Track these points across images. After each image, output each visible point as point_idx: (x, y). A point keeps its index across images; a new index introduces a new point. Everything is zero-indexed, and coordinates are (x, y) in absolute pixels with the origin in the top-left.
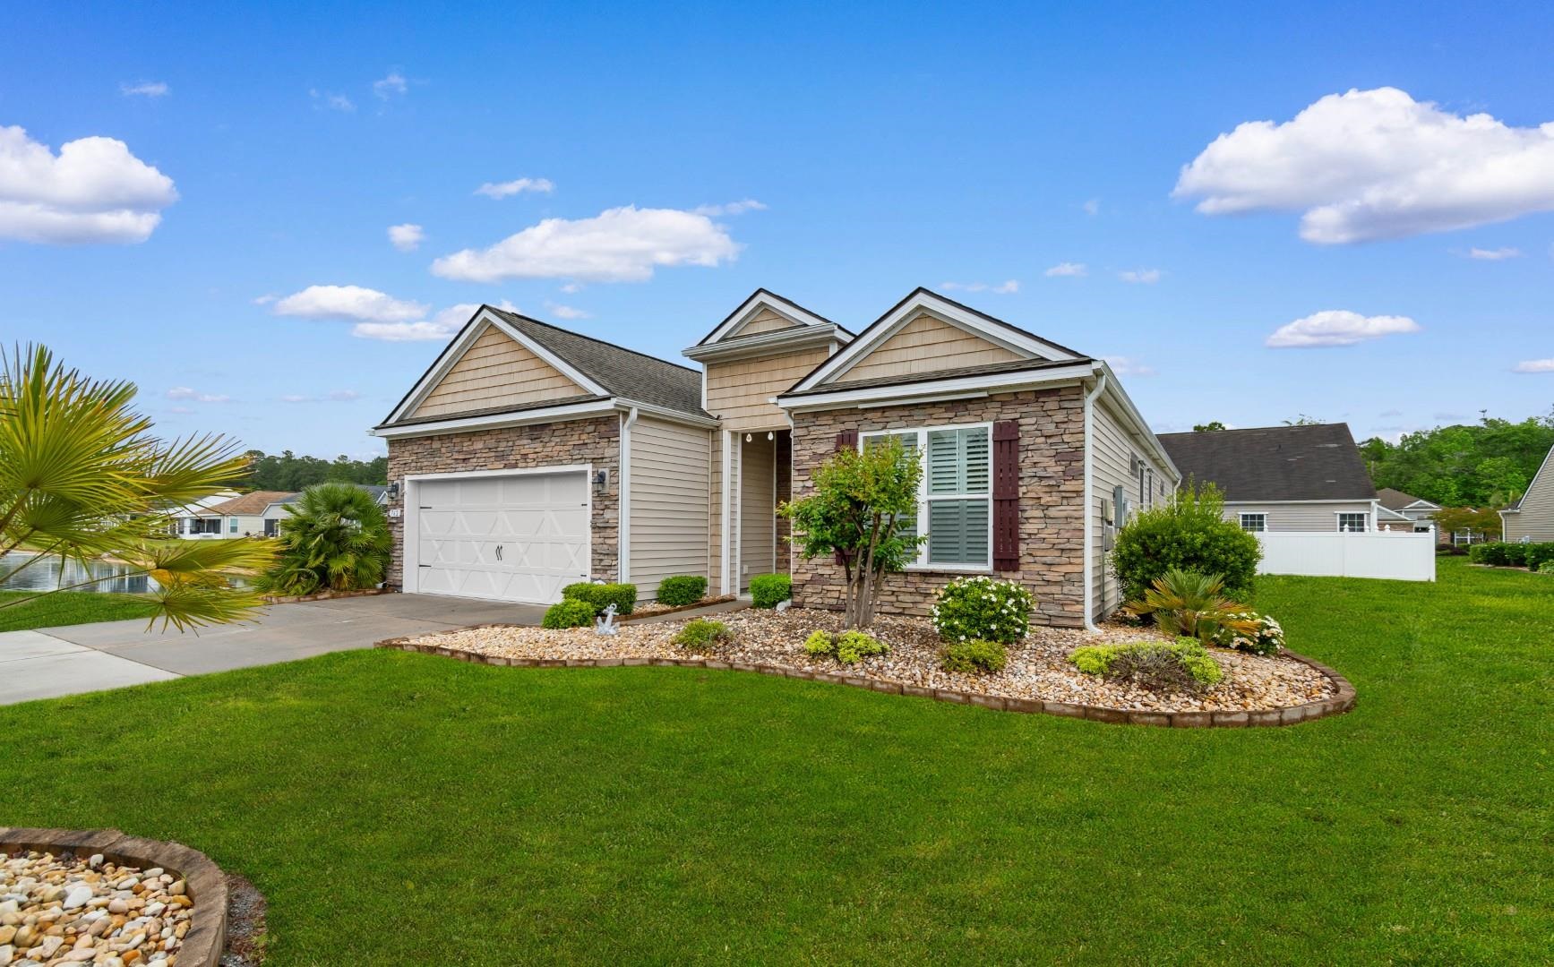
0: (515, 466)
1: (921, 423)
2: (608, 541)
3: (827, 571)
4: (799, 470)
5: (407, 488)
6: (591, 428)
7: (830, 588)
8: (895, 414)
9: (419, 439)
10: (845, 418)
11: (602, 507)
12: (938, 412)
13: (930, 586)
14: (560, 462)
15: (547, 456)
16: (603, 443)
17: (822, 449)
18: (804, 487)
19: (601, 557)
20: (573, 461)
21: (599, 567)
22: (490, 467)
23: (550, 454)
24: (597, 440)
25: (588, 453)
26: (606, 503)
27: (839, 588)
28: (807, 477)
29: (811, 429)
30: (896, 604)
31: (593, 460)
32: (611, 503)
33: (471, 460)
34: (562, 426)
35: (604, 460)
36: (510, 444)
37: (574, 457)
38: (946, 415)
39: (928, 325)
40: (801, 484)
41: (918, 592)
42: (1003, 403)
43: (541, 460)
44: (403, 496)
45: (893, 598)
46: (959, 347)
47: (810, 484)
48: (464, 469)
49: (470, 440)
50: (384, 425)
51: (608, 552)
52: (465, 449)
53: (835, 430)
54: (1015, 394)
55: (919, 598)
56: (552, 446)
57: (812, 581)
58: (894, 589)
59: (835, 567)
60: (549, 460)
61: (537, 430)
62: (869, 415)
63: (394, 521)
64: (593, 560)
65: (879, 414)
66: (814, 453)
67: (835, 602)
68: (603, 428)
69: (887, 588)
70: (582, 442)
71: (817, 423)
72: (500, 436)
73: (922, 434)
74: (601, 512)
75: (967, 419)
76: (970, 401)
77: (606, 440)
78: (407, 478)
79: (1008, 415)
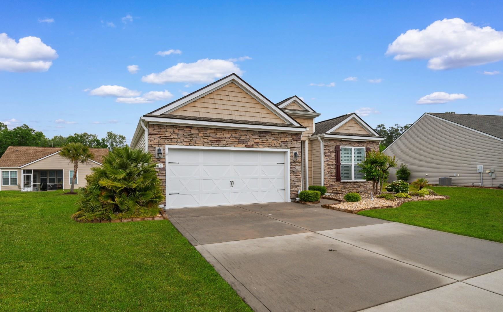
0: (252, 147)
1: (353, 146)
2: (297, 177)
3: (333, 183)
4: (325, 155)
5: (167, 151)
6: (290, 136)
7: (334, 188)
8: (348, 142)
9: (180, 127)
10: (337, 142)
11: (295, 165)
12: (356, 144)
13: (355, 185)
14: (276, 147)
15: (269, 144)
16: (294, 142)
17: (332, 150)
18: (327, 160)
19: (295, 182)
20: (282, 147)
21: (294, 186)
22: (236, 146)
23: (271, 144)
24: (293, 141)
25: (289, 145)
26: (297, 163)
27: (336, 188)
28: (328, 157)
29: (328, 144)
30: (349, 190)
31: (291, 148)
32: (298, 163)
33: (222, 142)
34: (277, 134)
35: (295, 148)
36: (248, 137)
37: (282, 146)
38: (358, 144)
39: (353, 122)
40: (326, 159)
41: (353, 187)
42: (367, 143)
43: (266, 145)
44: (164, 156)
45: (348, 189)
46: (359, 129)
47: (328, 159)
48: (218, 145)
49: (221, 132)
50: (148, 115)
51: (298, 180)
52: (217, 136)
53: (335, 145)
54: (369, 142)
55: (353, 189)
56: (271, 140)
57: (330, 187)
58: (349, 187)
59: (335, 182)
60: (270, 146)
61: (262, 133)
62: (342, 142)
63: (158, 170)
64: (291, 183)
65: (344, 142)
66: (329, 151)
67: (335, 191)
68: (294, 137)
69: (347, 187)
70: (286, 141)
71: (330, 142)
72: (241, 133)
73: (353, 148)
74: (295, 167)
75: (362, 146)
76: (361, 142)
77: (296, 141)
78: (167, 147)
79: (368, 146)
